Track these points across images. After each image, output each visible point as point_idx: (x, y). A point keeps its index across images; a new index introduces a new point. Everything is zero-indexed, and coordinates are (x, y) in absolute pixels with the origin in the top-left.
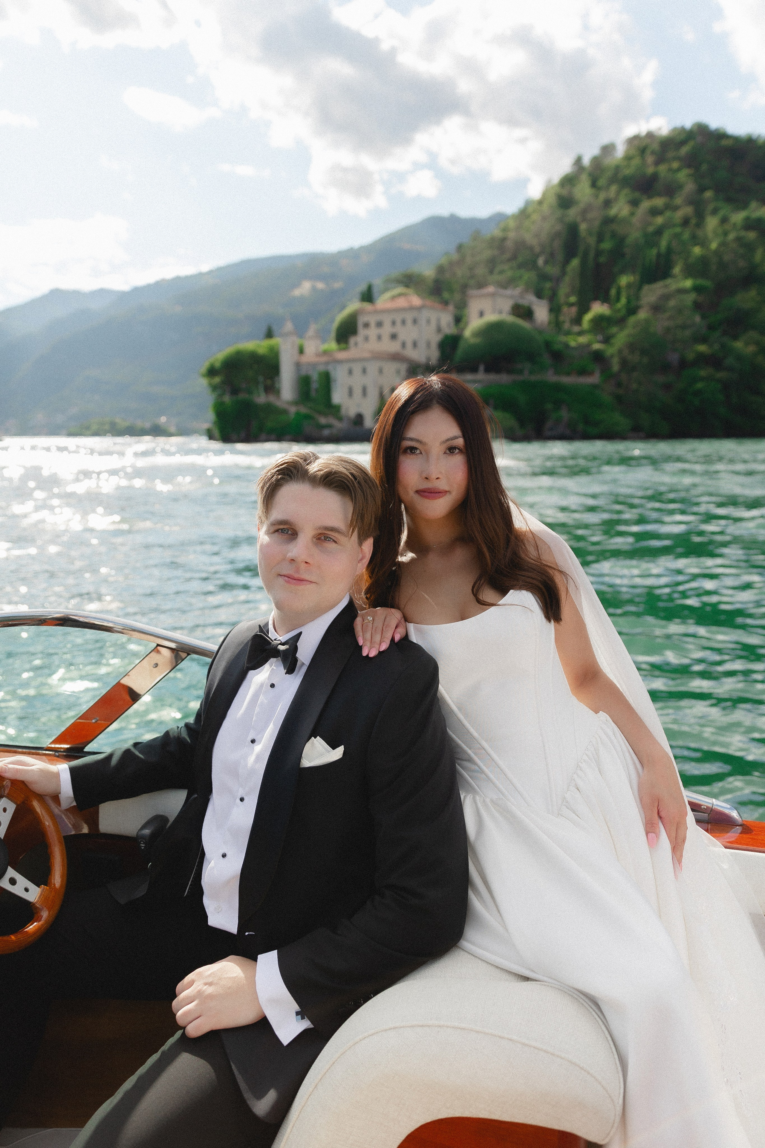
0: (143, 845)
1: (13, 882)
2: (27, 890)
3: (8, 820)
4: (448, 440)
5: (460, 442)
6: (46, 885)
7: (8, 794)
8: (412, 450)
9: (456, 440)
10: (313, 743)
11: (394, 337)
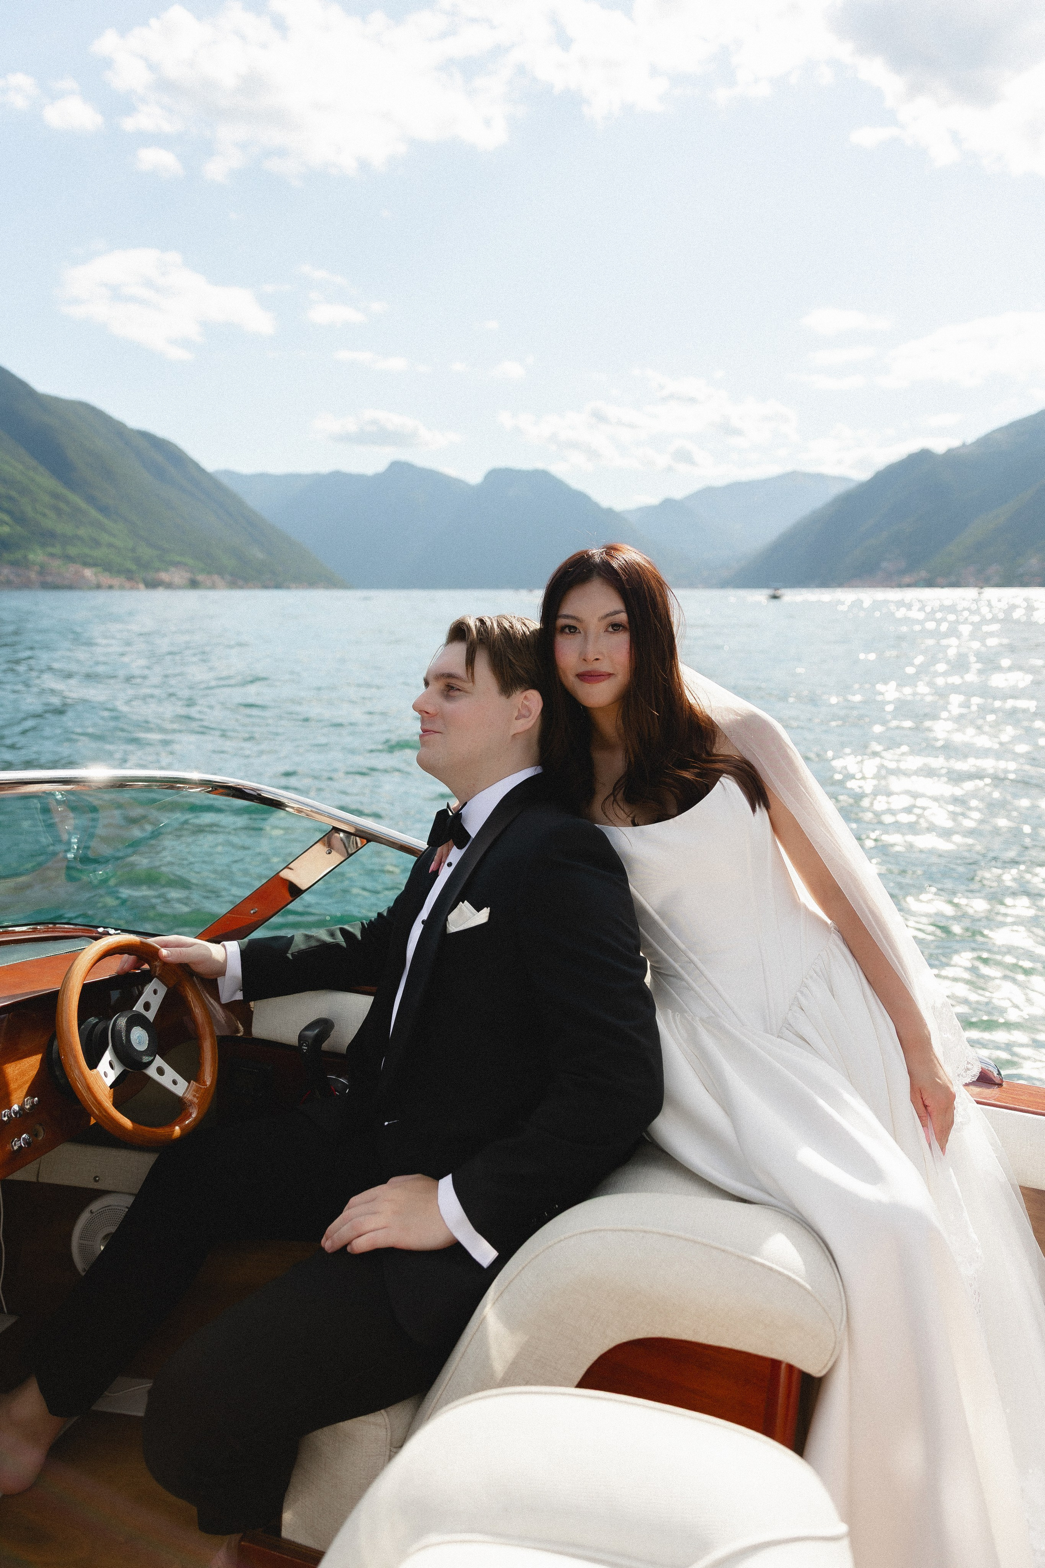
0: (305, 1048)
1: (160, 1071)
2: (175, 1082)
3: (159, 1003)
4: (608, 615)
5: (623, 617)
6: (196, 1080)
7: (159, 974)
8: (573, 630)
9: (617, 616)
10: (461, 908)
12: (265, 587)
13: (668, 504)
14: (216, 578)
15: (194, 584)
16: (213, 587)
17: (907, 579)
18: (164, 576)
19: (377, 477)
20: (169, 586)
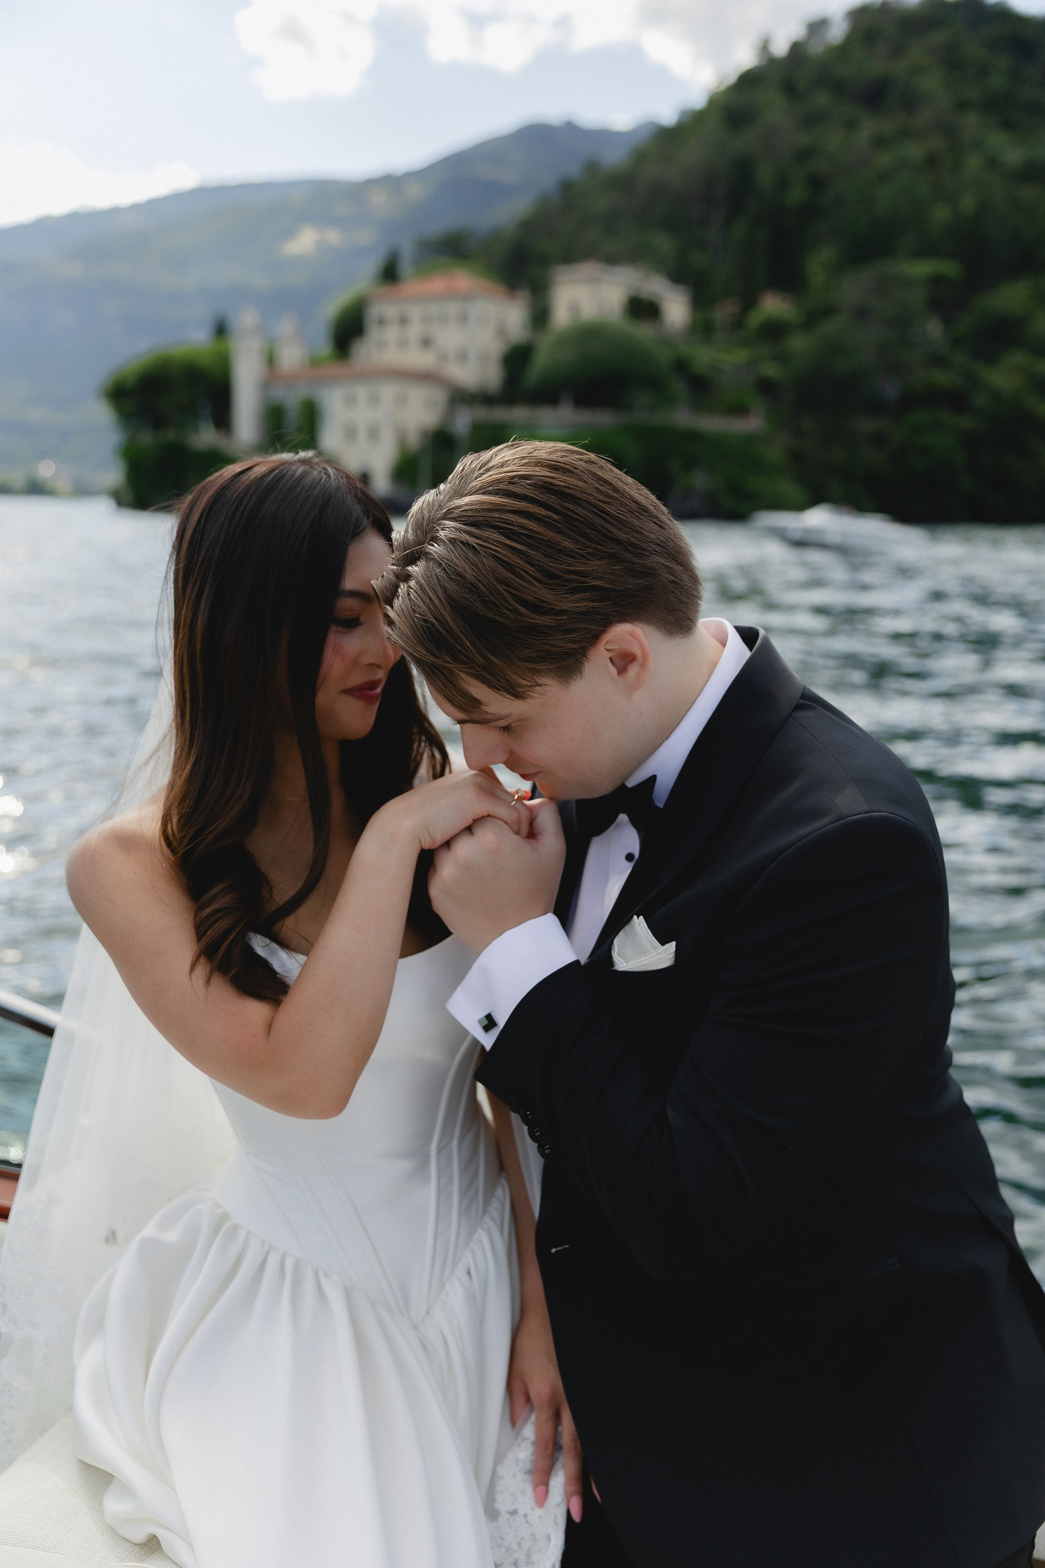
11: (426, 342)
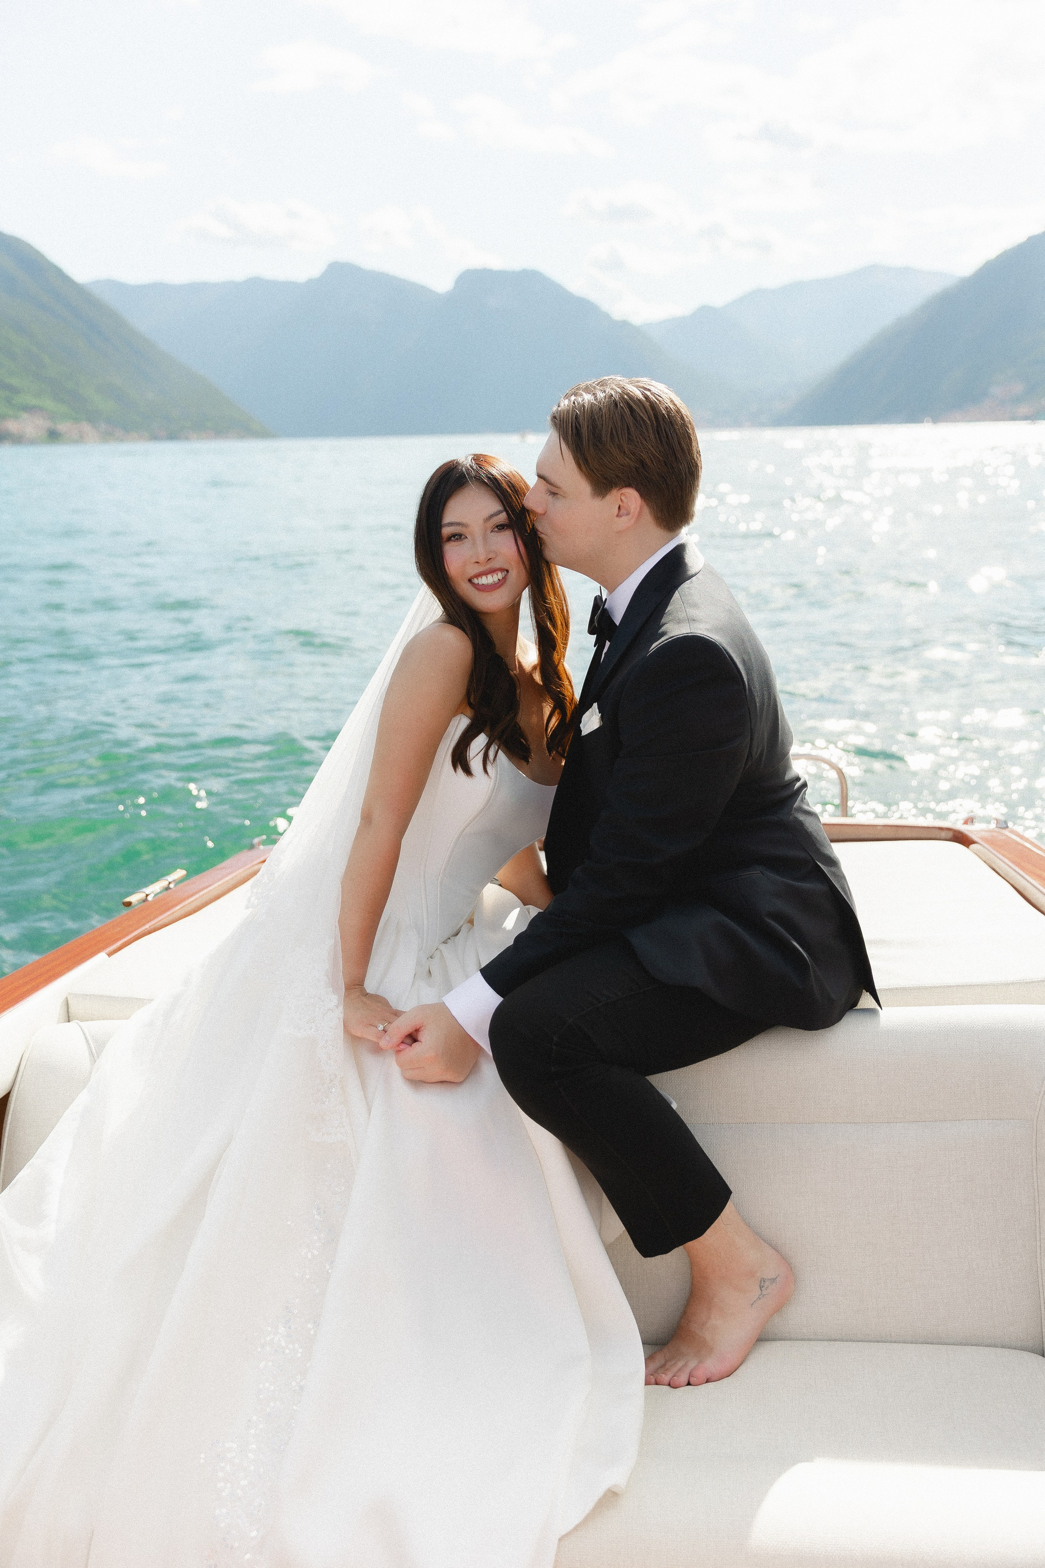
12: (154, 437)
13: (705, 313)
14: (86, 427)
15: (53, 436)
16: (80, 439)
17: (1023, 410)
18: (12, 426)
19: (312, 285)
20: (17, 439)
